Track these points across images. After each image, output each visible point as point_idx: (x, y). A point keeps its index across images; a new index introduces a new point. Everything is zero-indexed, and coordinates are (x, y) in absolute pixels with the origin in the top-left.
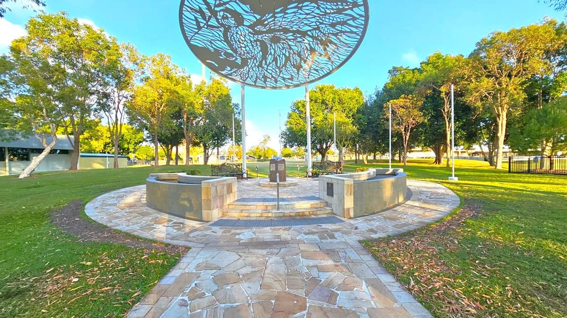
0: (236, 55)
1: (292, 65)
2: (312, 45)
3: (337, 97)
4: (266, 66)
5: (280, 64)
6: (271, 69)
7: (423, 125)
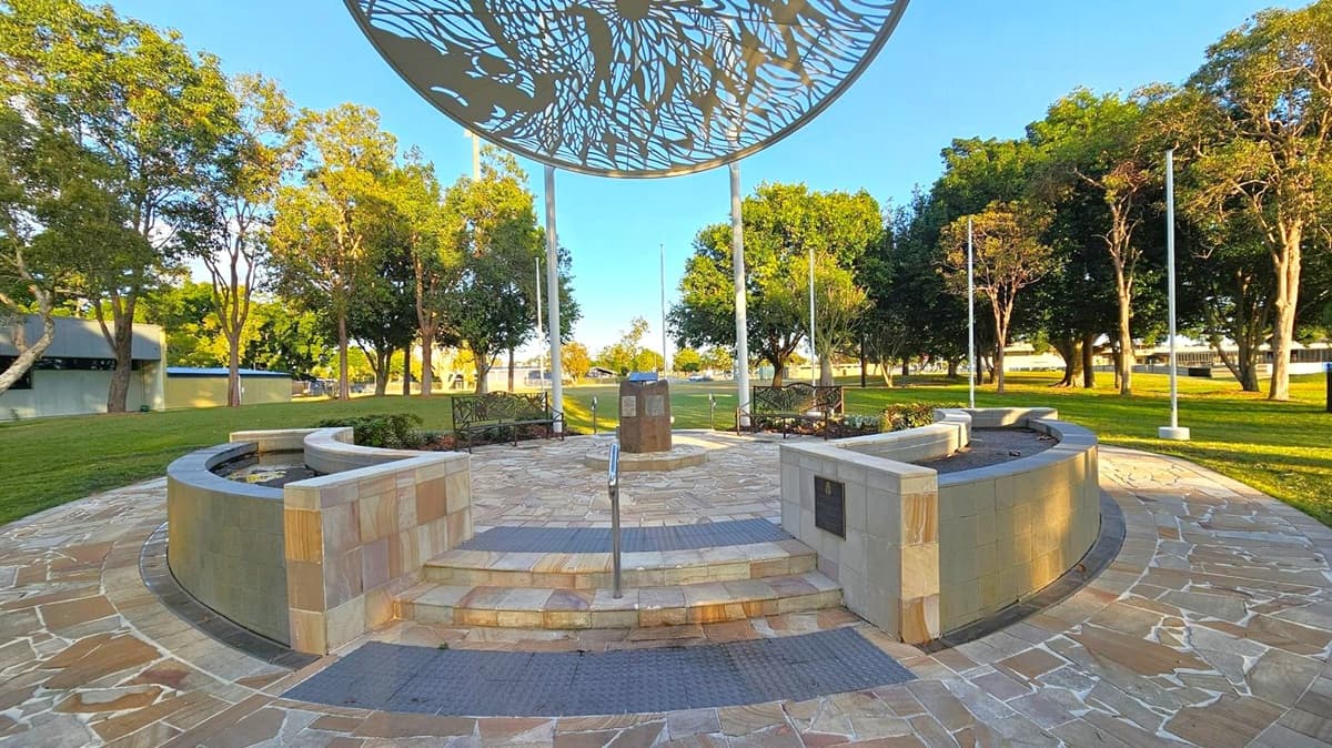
0: (517, 65)
1: (688, 97)
2: (748, 24)
3: (813, 214)
4: (609, 102)
5: (653, 94)
6: (626, 110)
7: (1048, 281)
